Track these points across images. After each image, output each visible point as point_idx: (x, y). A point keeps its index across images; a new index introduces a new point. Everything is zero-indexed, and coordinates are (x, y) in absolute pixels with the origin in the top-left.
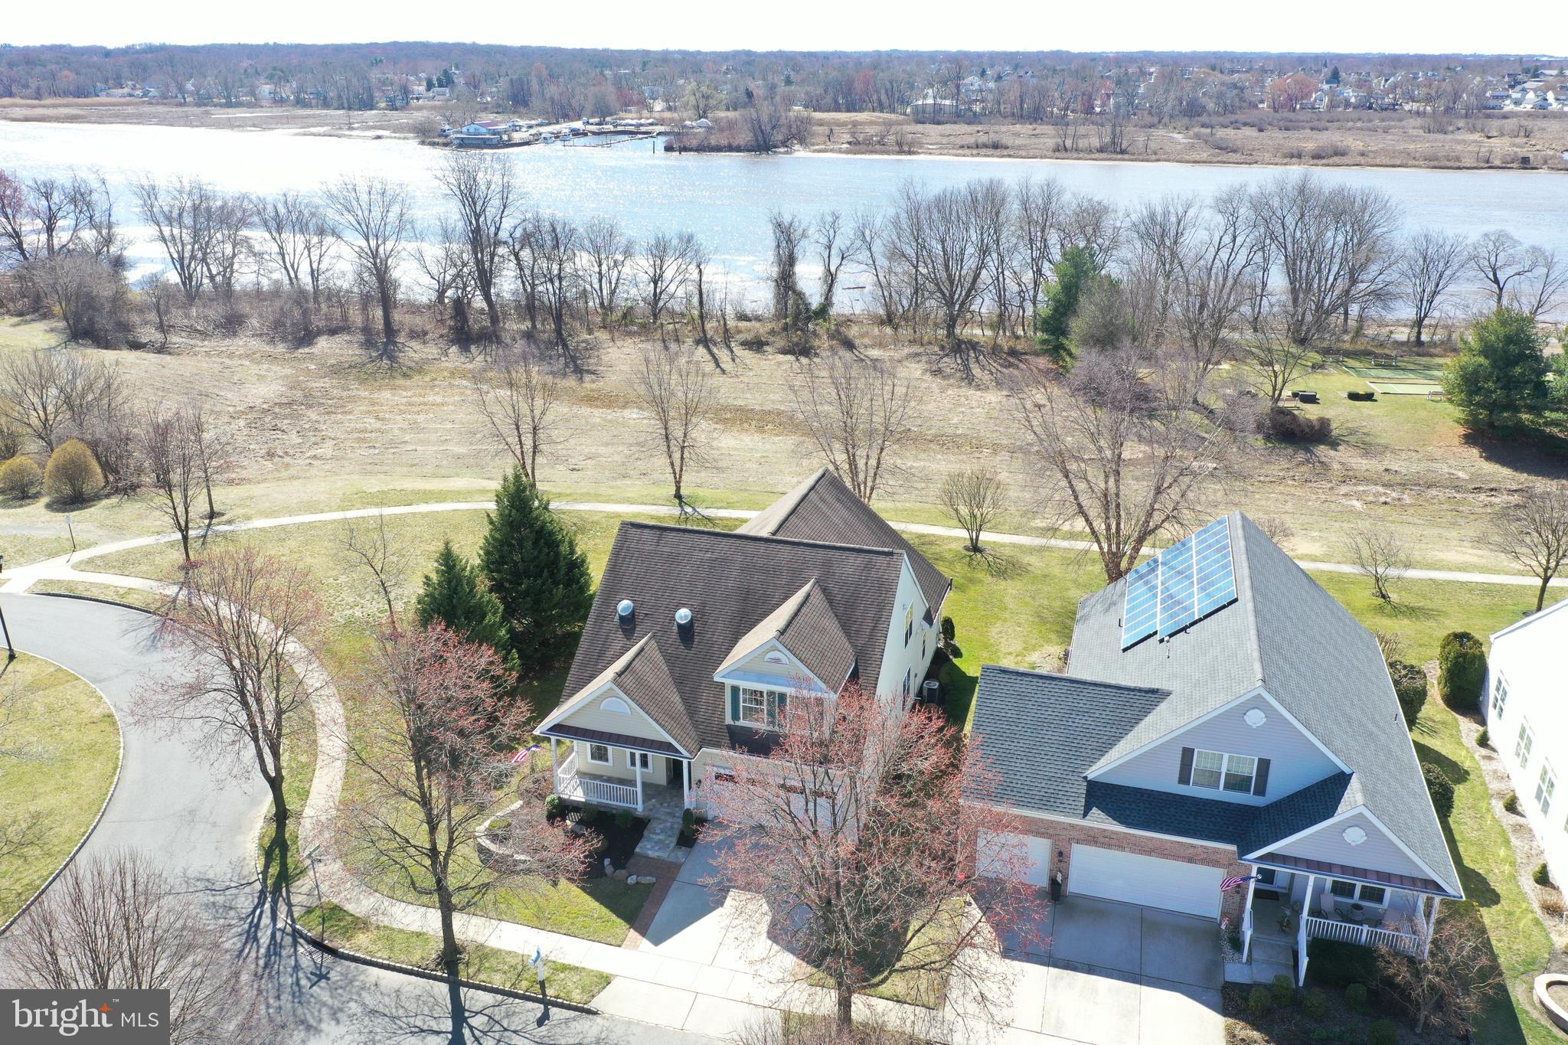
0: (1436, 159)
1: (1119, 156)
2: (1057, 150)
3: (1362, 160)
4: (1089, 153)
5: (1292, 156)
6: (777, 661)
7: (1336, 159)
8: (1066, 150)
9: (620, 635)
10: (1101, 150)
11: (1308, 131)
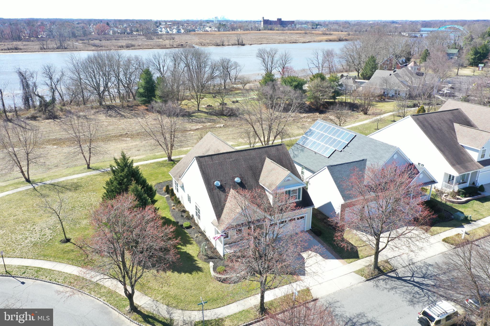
0: (160, 46)
1: (65, 50)
2: (41, 49)
3: (139, 47)
4: (53, 49)
5: (121, 47)
6: (289, 180)
7: (133, 48)
8: (44, 49)
9: (221, 193)
10: (58, 48)
11: (114, 40)
